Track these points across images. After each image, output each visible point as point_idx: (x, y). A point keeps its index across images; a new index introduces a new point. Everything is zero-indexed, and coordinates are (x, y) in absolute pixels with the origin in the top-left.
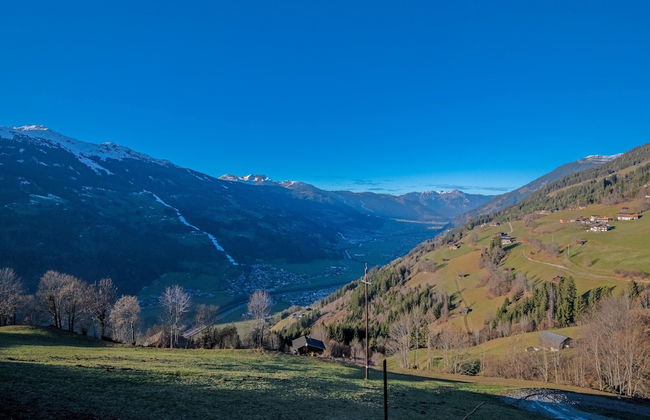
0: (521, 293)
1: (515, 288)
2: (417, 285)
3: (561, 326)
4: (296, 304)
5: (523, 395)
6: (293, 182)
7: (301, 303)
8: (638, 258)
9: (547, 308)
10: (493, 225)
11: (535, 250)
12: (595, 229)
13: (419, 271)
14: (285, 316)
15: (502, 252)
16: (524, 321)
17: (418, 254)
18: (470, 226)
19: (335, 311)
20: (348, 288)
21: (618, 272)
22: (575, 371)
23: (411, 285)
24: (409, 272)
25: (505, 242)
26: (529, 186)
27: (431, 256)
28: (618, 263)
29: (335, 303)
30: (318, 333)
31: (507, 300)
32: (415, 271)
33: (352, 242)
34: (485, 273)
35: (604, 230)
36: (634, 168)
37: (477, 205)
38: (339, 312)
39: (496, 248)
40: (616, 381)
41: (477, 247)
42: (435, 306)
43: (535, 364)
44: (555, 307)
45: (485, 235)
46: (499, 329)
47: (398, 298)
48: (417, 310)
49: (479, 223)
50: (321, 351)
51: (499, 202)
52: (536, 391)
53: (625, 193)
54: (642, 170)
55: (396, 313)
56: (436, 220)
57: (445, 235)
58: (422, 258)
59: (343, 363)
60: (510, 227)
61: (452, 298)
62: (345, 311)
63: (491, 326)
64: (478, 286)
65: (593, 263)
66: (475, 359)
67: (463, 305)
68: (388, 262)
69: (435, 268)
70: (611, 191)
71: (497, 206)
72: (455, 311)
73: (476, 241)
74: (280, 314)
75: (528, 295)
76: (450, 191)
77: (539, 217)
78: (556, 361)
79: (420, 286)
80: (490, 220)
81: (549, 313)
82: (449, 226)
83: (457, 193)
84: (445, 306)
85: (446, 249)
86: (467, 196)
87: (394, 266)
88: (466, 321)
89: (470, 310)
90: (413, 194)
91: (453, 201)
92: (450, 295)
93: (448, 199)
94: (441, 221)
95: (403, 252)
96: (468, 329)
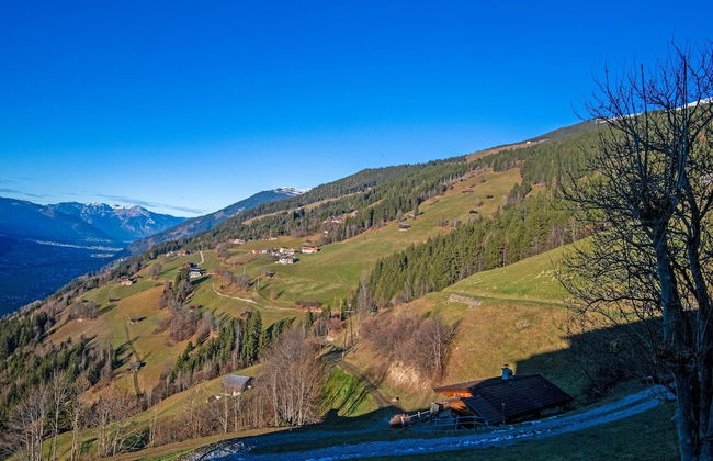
0: (207, 334)
1: (200, 330)
2: (65, 340)
3: (245, 366)
5: (198, 456)
8: (315, 289)
9: (233, 348)
10: (181, 254)
11: (226, 283)
12: (282, 261)
13: (71, 318)
15: (189, 287)
16: (207, 368)
17: (72, 292)
18: (151, 254)
21: (298, 303)
22: (255, 413)
23: (55, 341)
24: (53, 322)
25: (194, 275)
26: (225, 210)
27: (92, 295)
28: (298, 294)
31: (190, 344)
32: (63, 320)
34: (166, 313)
35: (291, 262)
36: (318, 204)
37: (165, 228)
39: (183, 282)
40: (289, 414)
41: (159, 281)
42: (92, 366)
43: (214, 415)
44: (241, 346)
45: (172, 265)
46: (177, 383)
47: (29, 364)
48: (60, 378)
49: (164, 251)
51: (192, 226)
52: (213, 447)
53: (310, 227)
54: (323, 206)
55: (24, 387)
56: (103, 245)
57: (116, 265)
58: (78, 299)
60: (202, 257)
61: (119, 351)
63: (168, 380)
65: (279, 295)
66: (141, 428)
67: (134, 359)
69: (95, 312)
70: (299, 224)
71: (189, 230)
72: (123, 368)
73: (158, 273)
75: (214, 335)
76: (130, 206)
77: (233, 246)
78: (237, 406)
79: (70, 341)
80: (179, 248)
81: (234, 355)
82: (125, 253)
83: (139, 209)
84: (108, 364)
85: (116, 286)
86: (153, 215)
87: (27, 314)
88: (136, 379)
89: (143, 364)
90: (71, 205)
91: (132, 221)
92: (115, 348)
93: (124, 216)
94: (111, 246)
95: (45, 291)
96: (138, 390)
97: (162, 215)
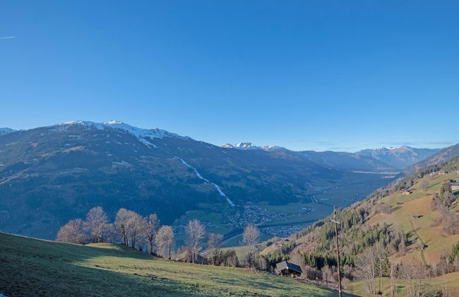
2: (376, 224)
4: (277, 236)
7: (281, 235)
10: (441, 173)
13: (376, 212)
14: (270, 244)
15: (452, 197)
17: (375, 198)
18: (419, 175)
19: (308, 243)
20: (317, 225)
23: (371, 223)
24: (368, 214)
27: (386, 200)
29: (307, 236)
30: (296, 259)
32: (373, 213)
33: (318, 189)
34: (437, 214)
37: (425, 157)
38: (310, 244)
39: (447, 193)
41: (428, 192)
42: (393, 242)
45: (434, 182)
47: (360, 234)
48: (378, 245)
49: (428, 172)
50: (299, 274)
51: (446, 153)
55: (359, 247)
56: (387, 171)
57: (397, 183)
58: (379, 202)
61: (408, 235)
62: (315, 243)
63: (447, 261)
64: (432, 226)
66: (435, 290)
67: (419, 242)
68: (349, 205)
69: (390, 210)
71: (444, 157)
72: (411, 246)
73: (426, 187)
74: (266, 243)
76: (399, 146)
79: (378, 226)
80: (439, 169)
82: (401, 175)
83: (405, 148)
84: (402, 243)
85: (400, 194)
86: (415, 150)
87: (355, 208)
88: (422, 255)
89: (426, 246)
90: (366, 151)
91: (402, 155)
92: (406, 233)
93: (397, 153)
94: (392, 171)
95: (362, 197)
96: (425, 262)
97: (422, 149)
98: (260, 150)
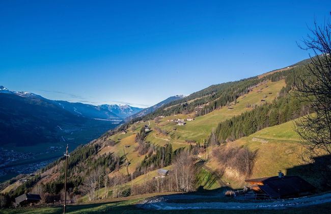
0: (151, 153)
1: (150, 151)
3: (166, 166)
4: (22, 173)
6: (26, 93)
7: (25, 173)
8: (193, 135)
9: (162, 158)
10: (142, 122)
11: (158, 133)
12: (179, 124)
13: (106, 146)
14: (14, 181)
15: (145, 135)
16: (152, 166)
17: (106, 137)
18: (132, 122)
19: (52, 174)
20: (62, 159)
21: (186, 141)
22: (169, 185)
23: (101, 154)
24: (100, 147)
25: (147, 130)
26: (157, 105)
27: (112, 138)
28: (186, 137)
29: (52, 169)
30: (37, 190)
31: (146, 156)
32: (103, 147)
33: (67, 131)
34: (137, 144)
35: (183, 124)
36: (193, 101)
37: (136, 113)
38: (54, 175)
39: (143, 133)
40: (183, 186)
41: (134, 132)
42: (113, 164)
43: (153, 185)
44: (164, 158)
45: (138, 126)
46: (142, 171)
47: (93, 162)
49: (136, 121)
50: (37, 201)
51: (146, 111)
52: (152, 199)
53: (190, 110)
54: (195, 101)
56: (115, 119)
57: (120, 127)
58: (108, 139)
59: (52, 206)
60: (149, 123)
61: (122, 158)
62: (59, 174)
63: (138, 170)
64: (134, 151)
65: (179, 138)
66: (128, 188)
67: (127, 161)
68: (89, 142)
69: (113, 143)
70: (185, 109)
71: (144, 113)
72: (123, 164)
73: (134, 129)
74: (9, 181)
75: (154, 153)
76: (124, 105)
77: (160, 118)
78: (162, 182)
79: (105, 154)
80: (141, 120)
81: (162, 161)
82: (123, 122)
83: (127, 106)
84: (118, 163)
85: (120, 134)
86: (132, 108)
87: (92, 144)
88: (127, 169)
89: (130, 164)
90: (105, 105)
91: (125, 110)
92: (120, 157)
93: (122, 109)
94: (119, 119)
95: (98, 136)
96: (128, 173)
97: (135, 108)
98: (13, 95)
